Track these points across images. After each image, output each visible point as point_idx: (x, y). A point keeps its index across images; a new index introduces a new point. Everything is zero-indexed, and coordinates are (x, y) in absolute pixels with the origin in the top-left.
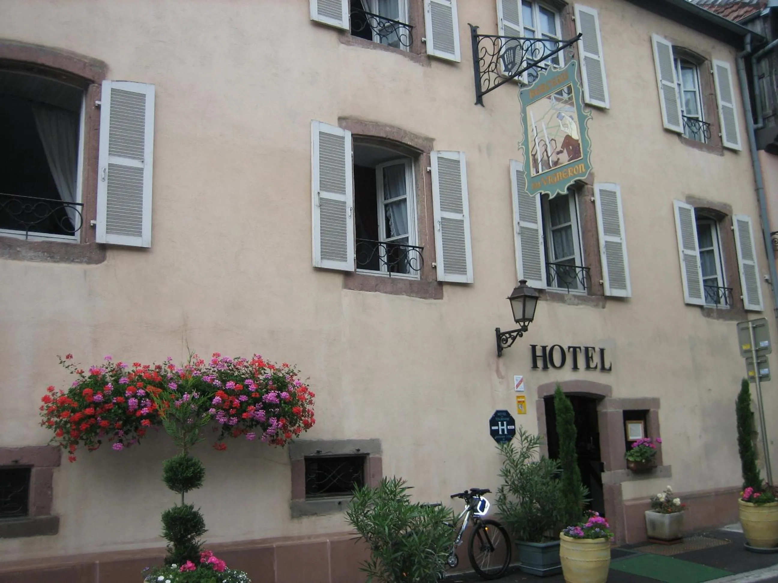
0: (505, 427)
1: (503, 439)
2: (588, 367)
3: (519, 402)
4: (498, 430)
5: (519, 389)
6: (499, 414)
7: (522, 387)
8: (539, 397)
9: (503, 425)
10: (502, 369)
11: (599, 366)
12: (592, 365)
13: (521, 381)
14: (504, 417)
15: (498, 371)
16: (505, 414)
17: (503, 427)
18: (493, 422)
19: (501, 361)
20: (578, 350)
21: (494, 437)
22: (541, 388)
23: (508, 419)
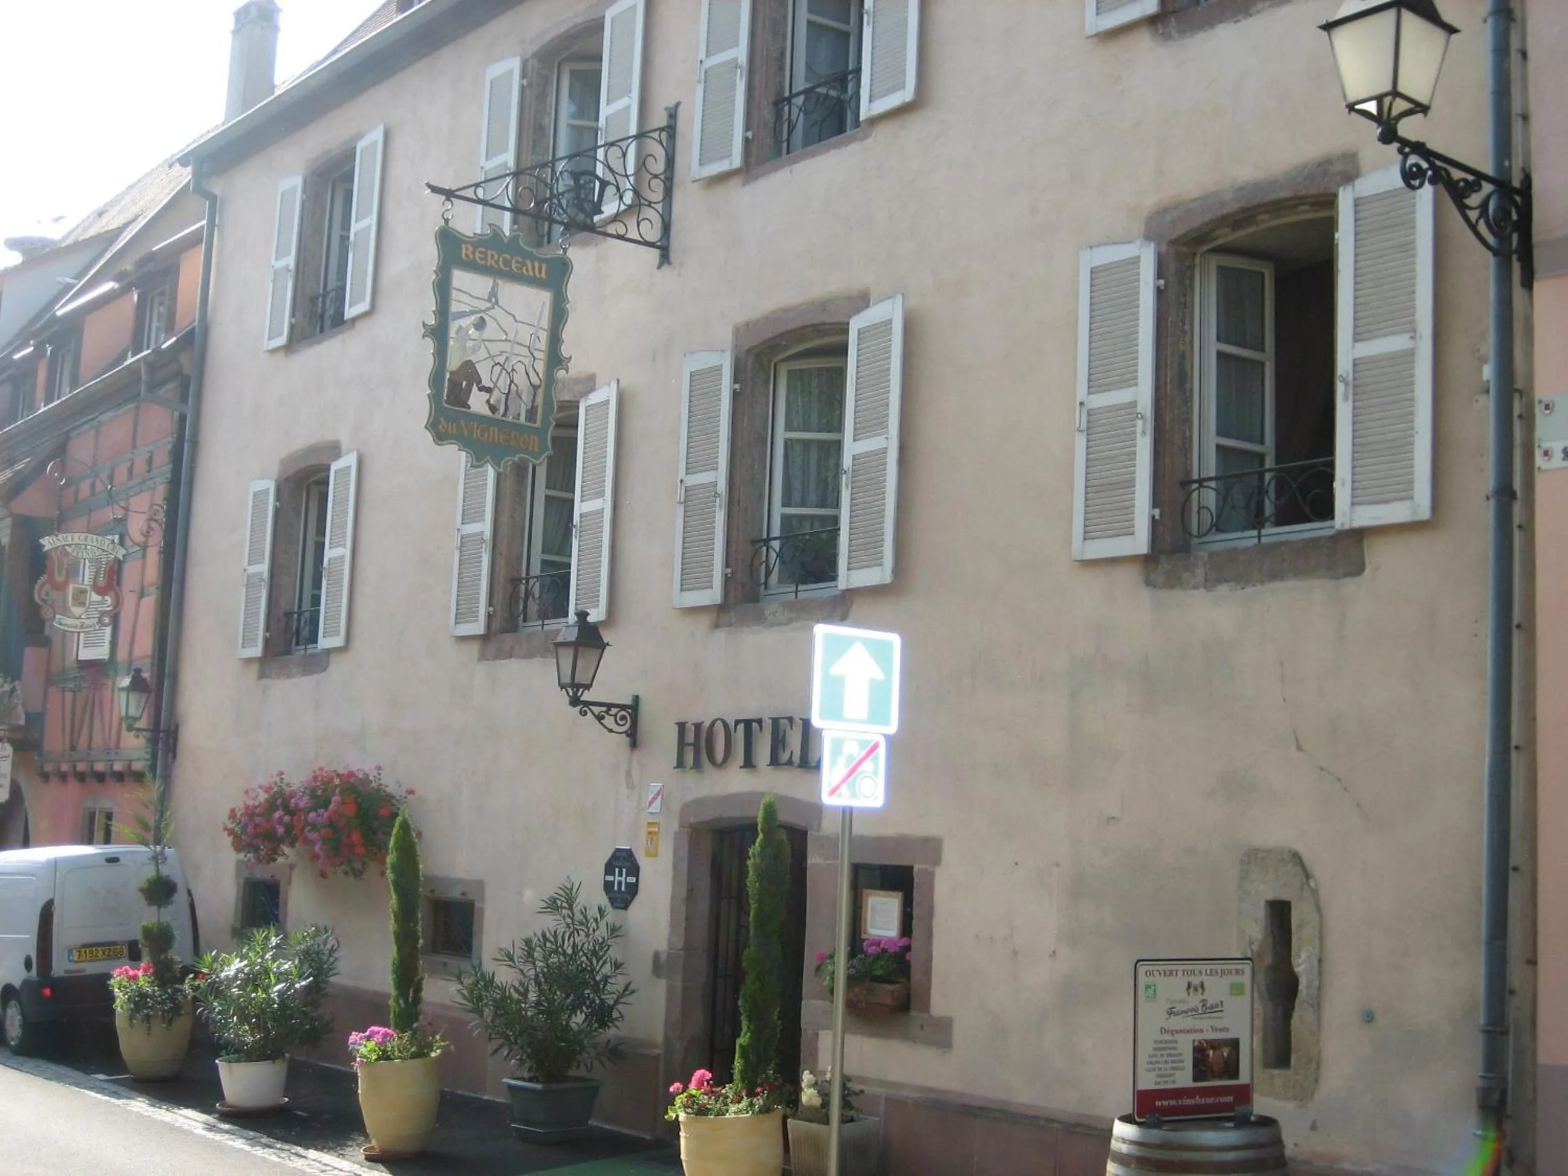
0: (623, 879)
1: (619, 900)
2: (775, 761)
3: (650, 833)
4: (614, 882)
5: (651, 810)
6: (618, 854)
7: (656, 807)
8: (680, 826)
9: (620, 875)
10: (635, 772)
11: (796, 758)
12: (784, 757)
13: (657, 795)
14: (625, 859)
15: (629, 775)
16: (625, 854)
17: (620, 878)
18: (609, 869)
19: (637, 755)
20: (755, 725)
21: (607, 893)
22: (686, 808)
23: (628, 864)
